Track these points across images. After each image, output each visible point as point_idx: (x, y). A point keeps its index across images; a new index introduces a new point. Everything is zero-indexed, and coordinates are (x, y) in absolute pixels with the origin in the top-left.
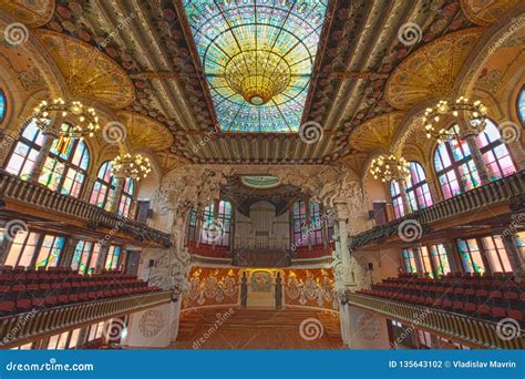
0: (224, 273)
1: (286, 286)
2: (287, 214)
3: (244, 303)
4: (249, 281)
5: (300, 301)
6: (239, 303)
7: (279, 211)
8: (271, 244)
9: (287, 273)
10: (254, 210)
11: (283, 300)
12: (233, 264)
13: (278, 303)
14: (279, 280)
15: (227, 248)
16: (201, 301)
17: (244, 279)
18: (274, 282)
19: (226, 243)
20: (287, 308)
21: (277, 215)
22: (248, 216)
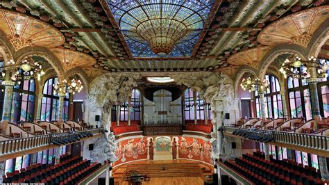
0: (137, 140)
1: (179, 146)
2: (180, 98)
3: (152, 158)
4: (154, 145)
5: (189, 156)
6: (148, 158)
7: (174, 97)
8: (169, 120)
9: (180, 139)
10: (157, 96)
11: (178, 155)
12: (143, 134)
13: (174, 157)
14: (174, 143)
15: (139, 122)
16: (123, 160)
17: (151, 143)
18: (172, 145)
20: (180, 160)
21: (173, 100)
22: (152, 100)
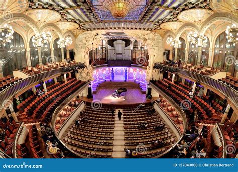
3: (113, 78)
4: (114, 72)
5: (133, 78)
8: (123, 58)
9: (129, 69)
10: (117, 44)
12: (108, 66)
13: (126, 78)
14: (126, 71)
15: (105, 59)
16: (98, 80)
17: (113, 71)
18: (124, 72)
19: (104, 57)
20: (129, 80)
21: (126, 46)
22: (113, 46)
